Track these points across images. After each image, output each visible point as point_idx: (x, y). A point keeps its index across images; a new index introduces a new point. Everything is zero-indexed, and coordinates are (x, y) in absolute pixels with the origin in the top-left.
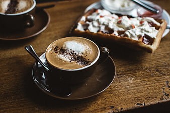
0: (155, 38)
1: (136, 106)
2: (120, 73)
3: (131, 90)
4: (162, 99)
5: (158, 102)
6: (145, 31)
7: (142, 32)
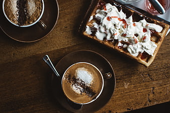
0: (152, 55)
1: (126, 110)
2: (119, 77)
3: (125, 95)
4: (145, 105)
5: (142, 107)
6: (145, 48)
7: (142, 49)
